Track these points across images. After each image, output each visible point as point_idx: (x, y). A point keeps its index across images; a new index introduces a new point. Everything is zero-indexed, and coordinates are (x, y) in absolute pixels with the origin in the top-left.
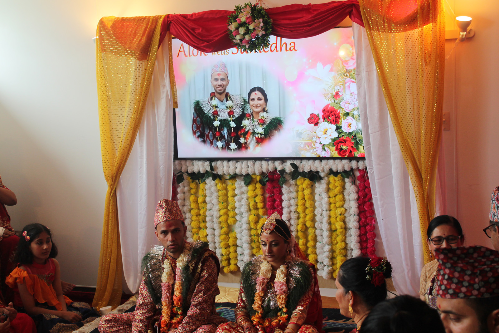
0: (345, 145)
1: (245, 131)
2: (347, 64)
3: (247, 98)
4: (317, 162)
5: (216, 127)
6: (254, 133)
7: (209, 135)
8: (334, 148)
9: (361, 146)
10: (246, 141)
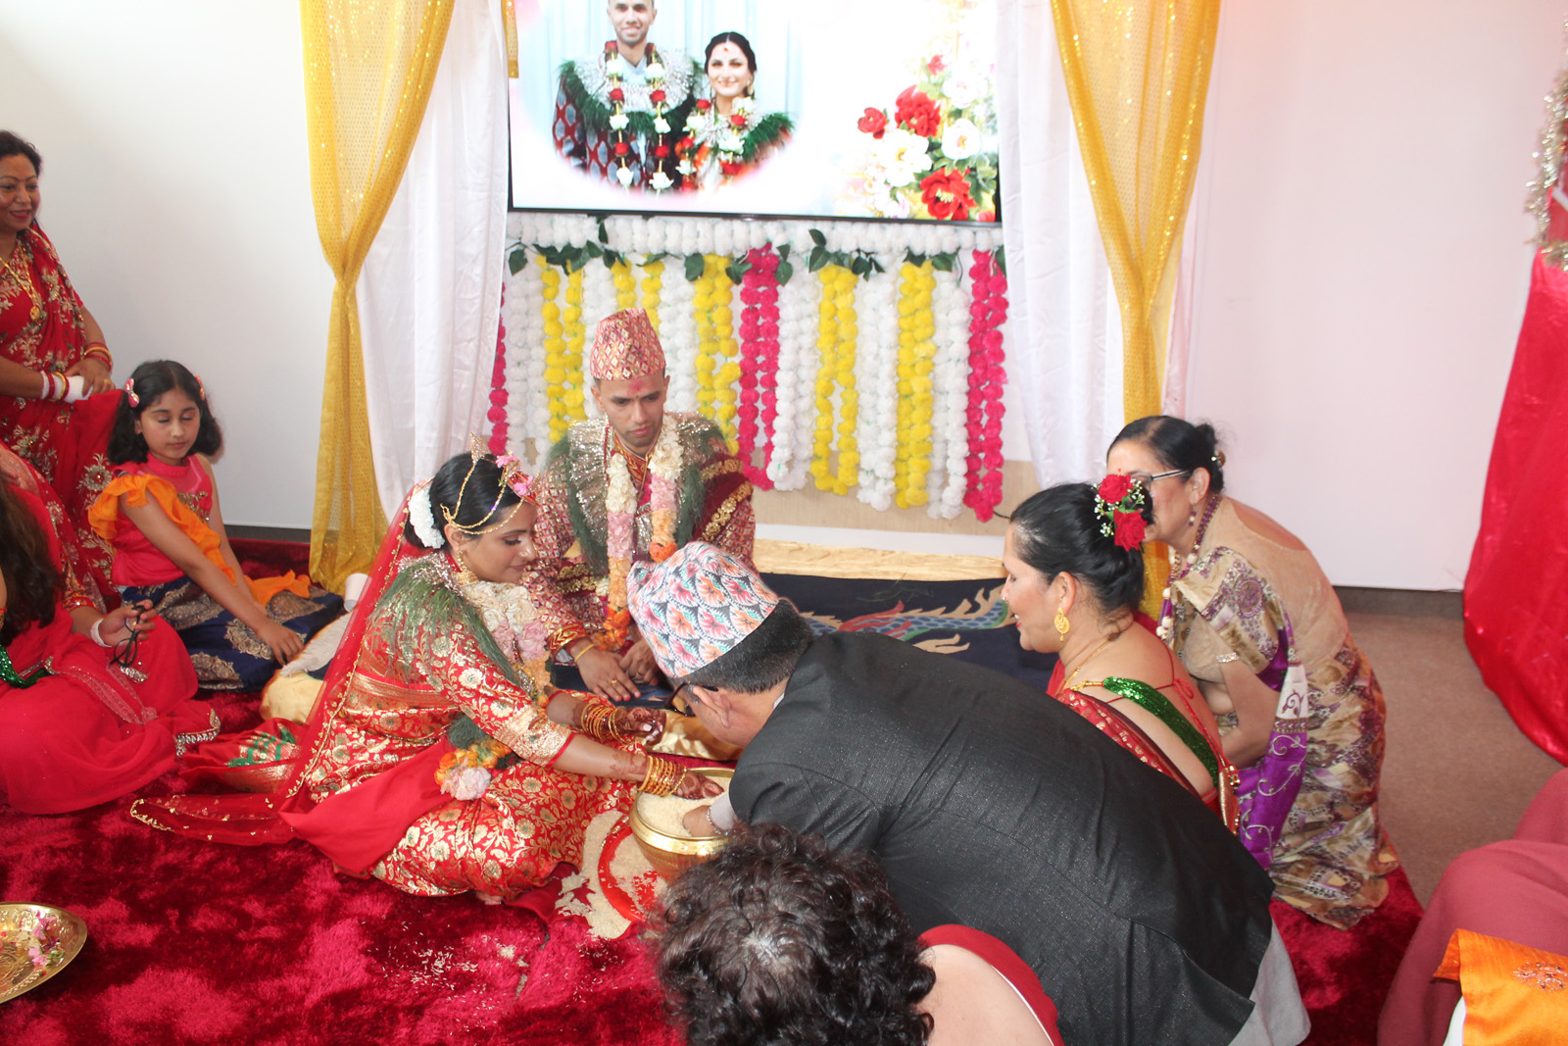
0: (948, 190)
1: (693, 145)
3: (701, 59)
4: (874, 227)
5: (617, 133)
6: (716, 149)
7: (599, 150)
8: (921, 194)
9: (988, 192)
10: (694, 170)
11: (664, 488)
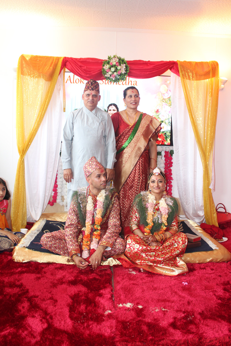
0: (160, 138)
2: (164, 95)
3: (107, 109)
9: (168, 138)
11: (100, 204)
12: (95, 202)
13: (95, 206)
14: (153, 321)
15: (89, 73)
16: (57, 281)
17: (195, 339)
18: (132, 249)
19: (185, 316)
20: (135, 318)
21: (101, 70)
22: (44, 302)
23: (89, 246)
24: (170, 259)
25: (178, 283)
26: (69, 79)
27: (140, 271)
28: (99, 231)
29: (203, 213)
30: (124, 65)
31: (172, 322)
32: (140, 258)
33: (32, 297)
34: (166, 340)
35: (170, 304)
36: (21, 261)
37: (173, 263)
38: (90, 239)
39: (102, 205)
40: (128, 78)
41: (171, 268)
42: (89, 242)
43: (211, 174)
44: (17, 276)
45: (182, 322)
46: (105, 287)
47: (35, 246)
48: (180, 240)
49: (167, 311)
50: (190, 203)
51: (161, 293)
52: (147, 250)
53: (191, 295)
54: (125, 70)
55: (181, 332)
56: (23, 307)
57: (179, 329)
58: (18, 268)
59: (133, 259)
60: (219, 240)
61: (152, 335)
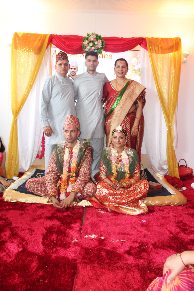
11: (75, 155)
12: (71, 152)
13: (71, 157)
14: (111, 249)
15: (71, 47)
16: (37, 216)
17: (145, 263)
18: (101, 193)
19: (140, 246)
20: (97, 246)
21: (81, 45)
22: (23, 232)
23: (66, 189)
24: (133, 201)
25: (138, 221)
26: (55, 53)
27: (107, 211)
28: (74, 178)
29: (167, 167)
30: (101, 40)
31: (128, 250)
32: (107, 200)
33: (14, 228)
34: (120, 263)
35: (128, 237)
36: (10, 201)
37: (136, 205)
38: (67, 183)
39: (77, 156)
40: (104, 52)
41: (134, 209)
42: (66, 187)
43: (174, 134)
44: (4, 212)
45: (136, 250)
46: (75, 222)
47: (22, 189)
48: (142, 186)
49: (125, 242)
50: (156, 158)
51: (122, 228)
52: (114, 194)
53: (148, 230)
54: (102, 45)
55: (133, 257)
56: (5, 235)
57: (133, 256)
58: (7, 206)
59: (102, 201)
60: (179, 189)
61: (109, 259)
